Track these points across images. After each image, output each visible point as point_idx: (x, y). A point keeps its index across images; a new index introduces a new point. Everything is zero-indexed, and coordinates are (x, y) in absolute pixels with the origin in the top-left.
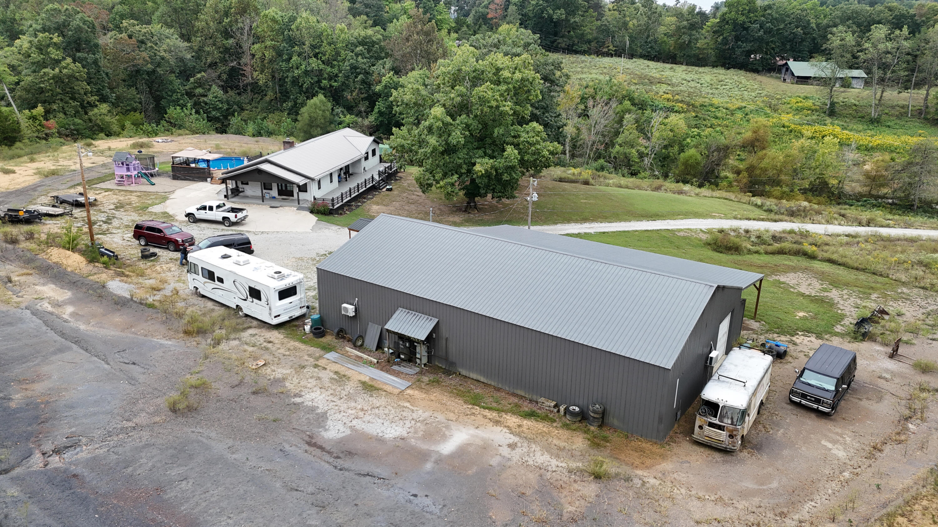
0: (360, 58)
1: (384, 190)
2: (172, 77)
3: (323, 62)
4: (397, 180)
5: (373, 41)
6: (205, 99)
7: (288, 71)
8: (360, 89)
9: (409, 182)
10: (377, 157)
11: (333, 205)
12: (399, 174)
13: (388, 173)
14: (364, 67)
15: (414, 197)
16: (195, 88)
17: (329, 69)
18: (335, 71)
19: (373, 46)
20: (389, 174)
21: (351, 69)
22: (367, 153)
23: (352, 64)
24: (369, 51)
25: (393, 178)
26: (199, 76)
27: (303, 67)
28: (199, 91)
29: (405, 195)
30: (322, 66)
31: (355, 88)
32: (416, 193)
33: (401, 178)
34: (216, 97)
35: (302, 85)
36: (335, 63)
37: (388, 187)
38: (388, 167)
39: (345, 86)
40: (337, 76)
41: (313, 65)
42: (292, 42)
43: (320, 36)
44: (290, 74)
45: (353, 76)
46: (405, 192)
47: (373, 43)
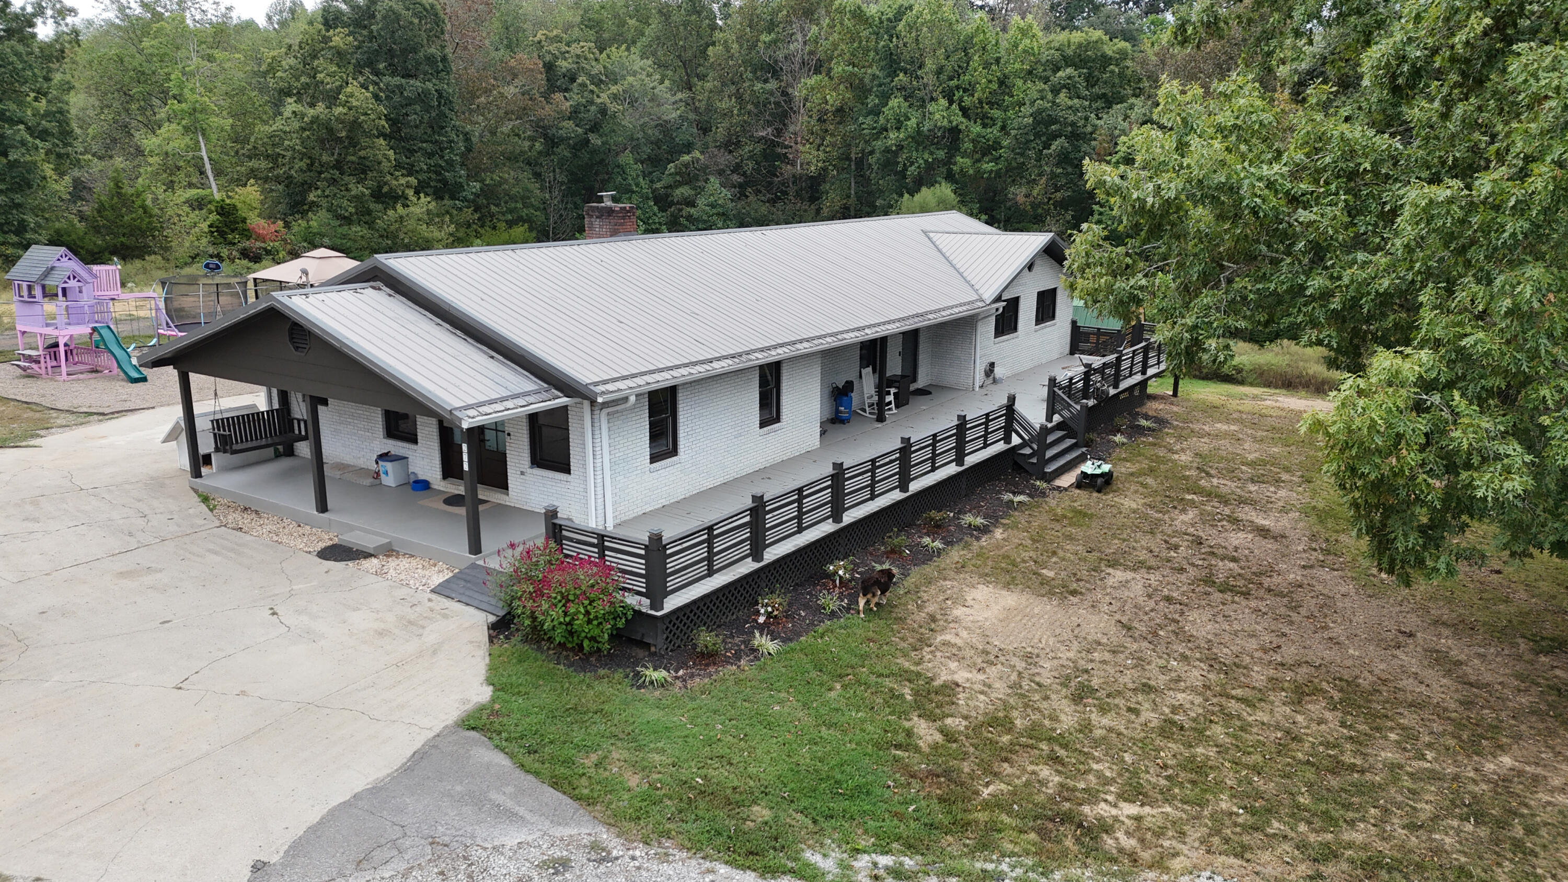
0: (1062, 98)
1: (1067, 480)
2: (627, 158)
3: (965, 111)
4: (1141, 431)
5: (1104, 56)
6: (692, 211)
7: (876, 137)
8: (1053, 176)
9: (1204, 445)
10: (1058, 329)
11: (656, 593)
12: (1153, 407)
13: (1101, 396)
14: (1072, 118)
15: (1238, 538)
16: (679, 184)
17: (976, 129)
18: (993, 132)
19: (1103, 69)
20: (1105, 402)
21: (1037, 122)
22: (1013, 304)
23: (1040, 111)
24: (1091, 81)
25: (1123, 421)
26: (686, 158)
27: (912, 123)
28: (684, 191)
29: (1185, 519)
30: (958, 119)
31: (1040, 175)
32: (1248, 514)
33: (1162, 422)
34: (713, 206)
35: (905, 168)
36: (996, 113)
37: (1089, 467)
38: (1101, 370)
39: (1016, 172)
40: (997, 145)
41: (937, 116)
42: (892, 63)
43: (966, 46)
44: (878, 144)
45: (1038, 144)
46: (1185, 505)
47: (1106, 61)
